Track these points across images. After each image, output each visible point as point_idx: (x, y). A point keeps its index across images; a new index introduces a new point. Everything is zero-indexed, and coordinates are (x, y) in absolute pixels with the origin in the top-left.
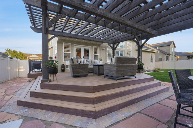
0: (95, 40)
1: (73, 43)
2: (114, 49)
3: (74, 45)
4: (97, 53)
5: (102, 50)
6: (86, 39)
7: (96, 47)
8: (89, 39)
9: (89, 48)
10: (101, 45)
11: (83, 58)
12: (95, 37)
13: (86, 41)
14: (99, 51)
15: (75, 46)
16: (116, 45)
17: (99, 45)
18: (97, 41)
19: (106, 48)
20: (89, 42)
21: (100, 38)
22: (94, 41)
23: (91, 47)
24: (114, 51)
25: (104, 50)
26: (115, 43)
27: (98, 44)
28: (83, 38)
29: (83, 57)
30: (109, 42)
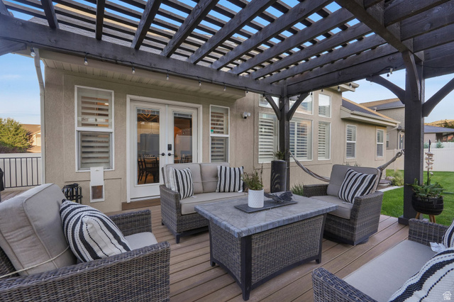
0: (215, 77)
1: (124, 89)
2: (284, 115)
3: (129, 97)
4: (224, 131)
5: (240, 121)
6: (180, 70)
7: (219, 108)
8: (194, 72)
9: (194, 113)
10: (238, 101)
11: (167, 152)
12: (215, 68)
13: (179, 84)
14: (228, 121)
15: (132, 100)
16: (292, 103)
17: (230, 102)
18: (223, 85)
19: (255, 111)
20: (193, 87)
21: (235, 73)
22: (211, 82)
23: (201, 107)
24: (286, 122)
25: (248, 120)
26: (289, 95)
27: (228, 98)
28: (167, 66)
29: (170, 148)
30: (268, 90)
